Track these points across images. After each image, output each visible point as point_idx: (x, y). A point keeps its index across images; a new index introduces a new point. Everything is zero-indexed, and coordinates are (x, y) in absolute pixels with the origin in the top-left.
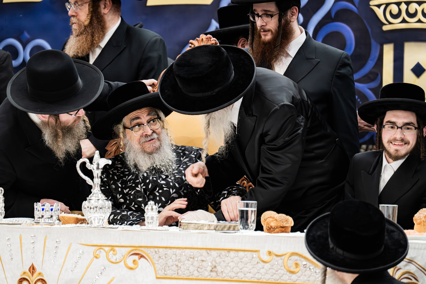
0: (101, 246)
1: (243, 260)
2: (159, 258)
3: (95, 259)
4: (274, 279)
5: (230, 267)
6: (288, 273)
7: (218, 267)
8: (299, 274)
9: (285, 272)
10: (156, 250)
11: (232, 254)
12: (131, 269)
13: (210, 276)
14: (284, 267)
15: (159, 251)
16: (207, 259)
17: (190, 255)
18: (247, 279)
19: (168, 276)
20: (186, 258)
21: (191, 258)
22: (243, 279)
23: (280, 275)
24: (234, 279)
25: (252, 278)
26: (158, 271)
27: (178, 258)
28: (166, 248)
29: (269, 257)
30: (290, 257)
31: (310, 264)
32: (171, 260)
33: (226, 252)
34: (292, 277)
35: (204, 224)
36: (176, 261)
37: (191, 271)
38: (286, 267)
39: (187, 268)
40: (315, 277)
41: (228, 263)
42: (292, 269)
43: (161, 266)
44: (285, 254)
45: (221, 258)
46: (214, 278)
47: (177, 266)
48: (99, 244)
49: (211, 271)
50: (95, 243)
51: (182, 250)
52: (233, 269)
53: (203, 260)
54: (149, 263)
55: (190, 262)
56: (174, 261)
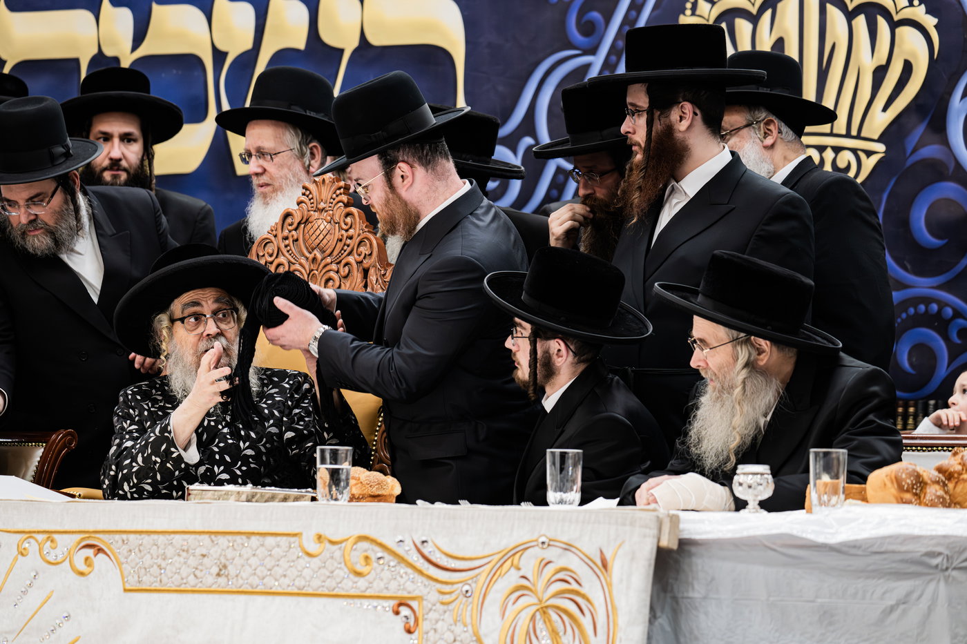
0: (30, 532)
1: (273, 552)
2: (129, 553)
3: (20, 557)
4: (327, 588)
5: (250, 566)
6: (352, 576)
7: (230, 568)
8: (370, 577)
9: (345, 573)
10: (124, 536)
11: (255, 541)
12: (82, 574)
13: (217, 585)
14: (346, 565)
15: (128, 540)
16: (211, 552)
17: (182, 546)
18: (280, 590)
19: (144, 587)
20: (175, 551)
21: (183, 551)
22: (274, 590)
23: (338, 580)
24: (257, 590)
25: (289, 586)
26: (127, 577)
27: (161, 551)
28: (141, 532)
29: (318, 545)
30: (355, 543)
31: (391, 558)
32: (148, 556)
33: (244, 537)
34: (359, 584)
35: (229, 491)
36: (158, 557)
37: (184, 575)
38: (348, 564)
39: (176, 570)
40: (399, 582)
41: (248, 560)
42: (359, 568)
43: (132, 568)
44: (347, 540)
45: (235, 550)
46: (223, 587)
47: (160, 567)
48: (27, 530)
49: (218, 575)
50: (20, 527)
51: (167, 536)
52: (255, 570)
53: (204, 553)
54: (111, 562)
55: (182, 560)
56: (155, 556)
